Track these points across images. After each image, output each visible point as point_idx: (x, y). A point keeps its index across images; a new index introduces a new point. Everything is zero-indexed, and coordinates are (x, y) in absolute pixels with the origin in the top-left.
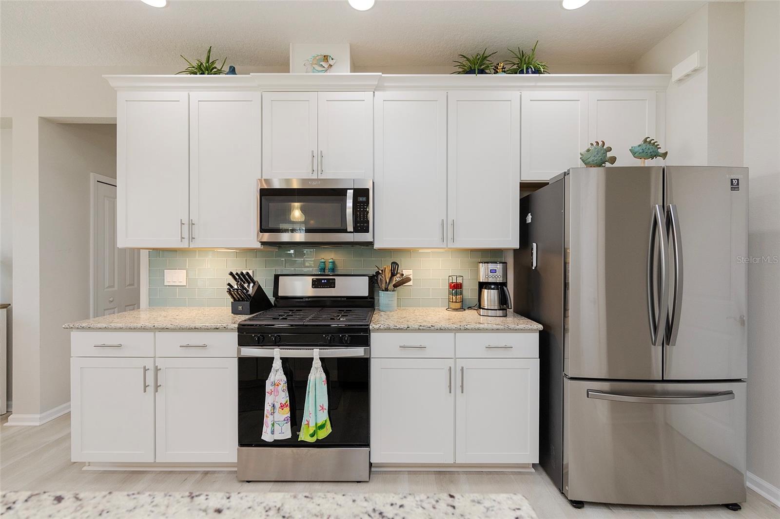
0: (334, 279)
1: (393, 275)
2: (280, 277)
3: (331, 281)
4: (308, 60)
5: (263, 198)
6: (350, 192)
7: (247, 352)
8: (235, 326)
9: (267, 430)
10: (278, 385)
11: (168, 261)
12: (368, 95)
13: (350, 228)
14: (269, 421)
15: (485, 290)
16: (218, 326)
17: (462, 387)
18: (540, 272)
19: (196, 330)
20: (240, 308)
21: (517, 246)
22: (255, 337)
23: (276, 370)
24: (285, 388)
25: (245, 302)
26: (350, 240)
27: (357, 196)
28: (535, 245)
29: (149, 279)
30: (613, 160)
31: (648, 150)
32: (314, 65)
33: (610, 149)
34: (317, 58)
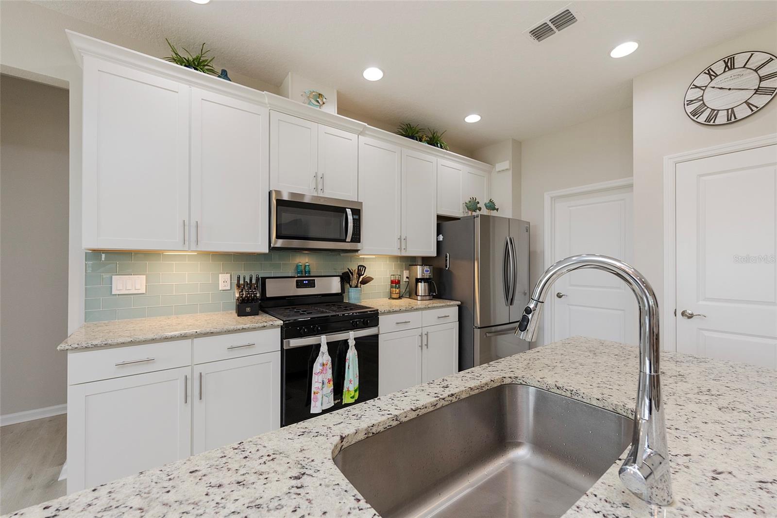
0: (314, 280)
1: (360, 275)
2: (267, 280)
3: (311, 282)
4: (305, 93)
5: (278, 207)
6: (349, 211)
7: (295, 343)
8: (281, 322)
9: (315, 405)
10: (327, 365)
11: (118, 265)
12: (354, 136)
13: (349, 239)
14: (319, 396)
15: (420, 283)
16: (265, 324)
17: (427, 345)
18: (452, 271)
19: (243, 330)
20: (248, 310)
21: (435, 255)
22: (301, 329)
23: (323, 353)
24: (331, 366)
25: (254, 303)
26: (349, 248)
27: (353, 214)
28: (448, 254)
29: (86, 288)
30: (480, 209)
31: (491, 206)
32: (311, 99)
33: (478, 203)
34: (314, 93)
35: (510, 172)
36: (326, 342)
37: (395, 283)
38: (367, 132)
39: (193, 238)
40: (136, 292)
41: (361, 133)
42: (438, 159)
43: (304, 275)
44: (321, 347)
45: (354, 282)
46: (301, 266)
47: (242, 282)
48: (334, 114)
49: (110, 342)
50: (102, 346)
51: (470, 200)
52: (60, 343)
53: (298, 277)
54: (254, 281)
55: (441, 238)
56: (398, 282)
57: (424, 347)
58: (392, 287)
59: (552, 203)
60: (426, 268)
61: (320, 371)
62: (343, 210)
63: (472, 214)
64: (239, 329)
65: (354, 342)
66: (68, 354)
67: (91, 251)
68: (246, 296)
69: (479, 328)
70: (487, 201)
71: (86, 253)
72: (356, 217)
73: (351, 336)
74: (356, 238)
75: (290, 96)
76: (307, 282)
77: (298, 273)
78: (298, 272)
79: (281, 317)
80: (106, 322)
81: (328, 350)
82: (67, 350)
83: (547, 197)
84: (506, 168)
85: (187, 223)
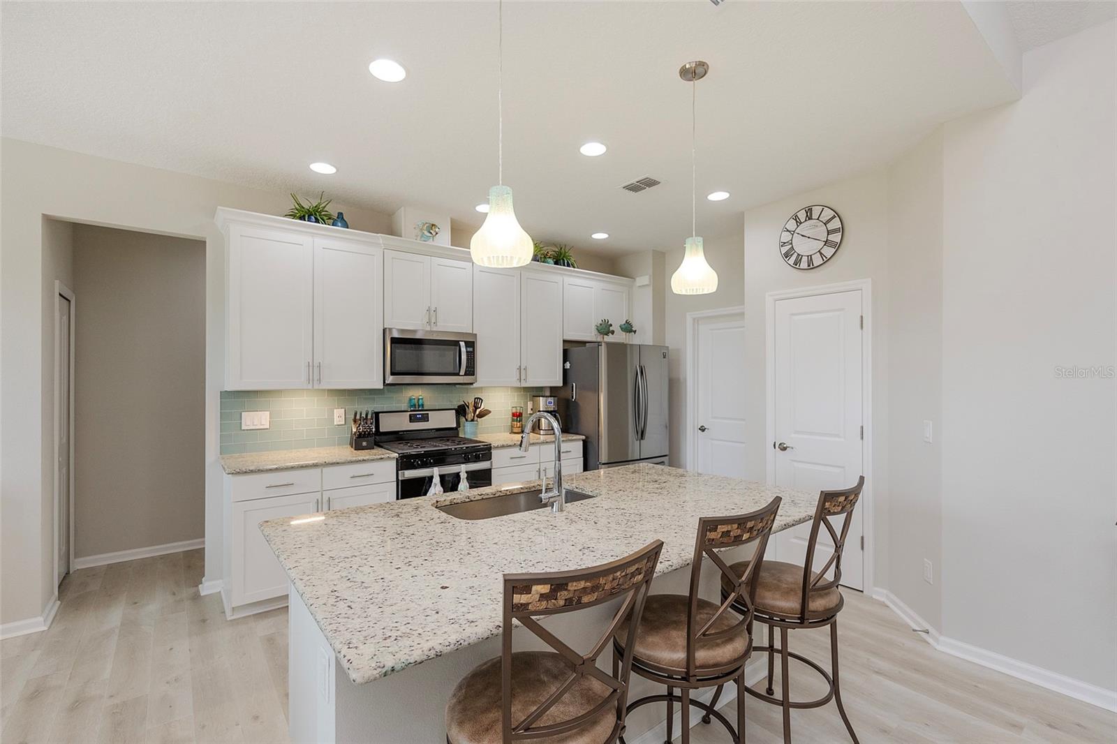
0: (428, 414)
1: (476, 408)
2: (380, 414)
3: (425, 415)
4: (418, 225)
5: (392, 345)
6: (462, 344)
7: (410, 474)
8: (395, 455)
11: (246, 404)
12: (468, 265)
13: (462, 372)
16: (383, 456)
18: (578, 402)
19: (364, 461)
20: (364, 444)
21: (561, 384)
22: (415, 461)
23: (436, 484)
25: (369, 438)
26: (463, 381)
27: (466, 347)
28: (574, 384)
29: (221, 425)
30: (613, 333)
31: (628, 328)
32: (424, 232)
33: (611, 325)
34: (426, 225)
35: (651, 289)
36: (438, 473)
37: (517, 416)
39: (316, 378)
40: (262, 427)
42: (564, 279)
43: (417, 409)
44: (434, 479)
45: (470, 415)
46: (415, 399)
47: (358, 417)
48: (447, 246)
49: (261, 468)
50: (256, 472)
51: (601, 322)
53: (411, 411)
54: (369, 417)
55: (568, 365)
56: (520, 415)
58: (513, 420)
59: (694, 324)
60: (551, 399)
62: (456, 343)
63: (604, 338)
64: (360, 461)
65: (468, 475)
67: (225, 393)
68: (363, 431)
69: (603, 464)
70: (623, 322)
71: (221, 394)
72: (471, 349)
73: (463, 469)
74: (471, 371)
75: (403, 235)
76: (420, 416)
77: (411, 406)
79: (396, 450)
80: (237, 455)
81: (440, 481)
83: (689, 319)
84: (647, 283)
85: (311, 364)
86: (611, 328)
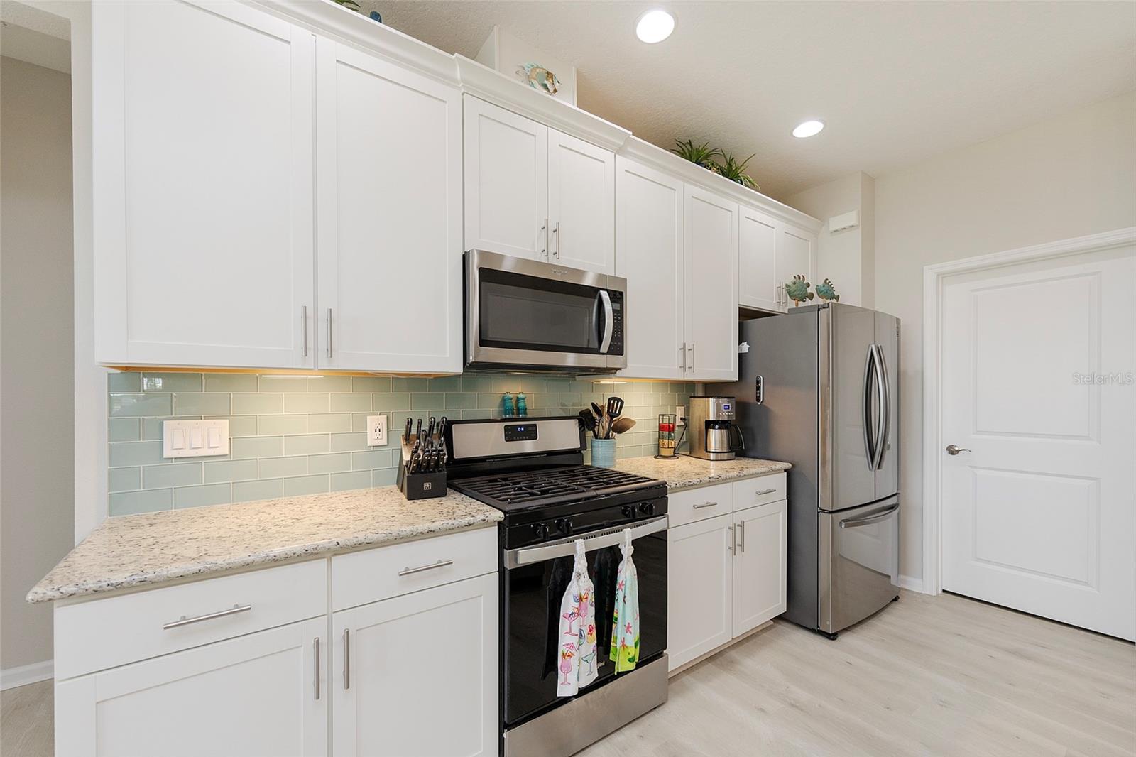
0: (535, 425)
1: (613, 416)
2: (453, 426)
3: (530, 428)
4: (523, 67)
5: (482, 283)
6: (605, 296)
7: (528, 555)
8: (499, 515)
9: (566, 679)
10: (587, 598)
11: (174, 400)
12: (608, 156)
13: (604, 348)
14: (574, 661)
15: (711, 430)
16: (471, 520)
17: (742, 546)
18: (769, 406)
19: (430, 535)
21: (734, 377)
22: (537, 526)
23: (579, 575)
24: (593, 600)
25: (437, 473)
26: (603, 365)
27: (613, 300)
28: (760, 377)
29: (110, 447)
30: (811, 296)
31: (827, 291)
32: (533, 80)
33: (808, 285)
34: (538, 70)
35: (859, 231)
36: (583, 550)
37: (666, 429)
38: (630, 149)
39: (323, 344)
40: (211, 452)
41: (620, 151)
42: (741, 206)
43: (516, 416)
44: (575, 563)
45: (602, 428)
46: (511, 399)
47: (414, 431)
48: (572, 107)
49: (151, 575)
50: (133, 586)
51: (794, 279)
52: (35, 585)
53: (507, 420)
54: (435, 431)
55: (746, 347)
56: (671, 427)
57: (738, 549)
58: (660, 436)
59: (938, 284)
60: (724, 402)
61: (575, 610)
62: (594, 293)
63: (797, 305)
64: (421, 533)
65: (632, 549)
66: (55, 609)
67: (119, 371)
68: (423, 460)
69: (830, 512)
70: (821, 283)
71: (109, 374)
72: (617, 306)
73: (625, 538)
74: (617, 348)
75: (497, 65)
76: (522, 429)
77: (506, 412)
78: (506, 410)
79: (496, 503)
80: (151, 514)
81: (588, 567)
82: (50, 600)
83: (930, 275)
84: (851, 224)
85: (310, 312)
86: (809, 290)
